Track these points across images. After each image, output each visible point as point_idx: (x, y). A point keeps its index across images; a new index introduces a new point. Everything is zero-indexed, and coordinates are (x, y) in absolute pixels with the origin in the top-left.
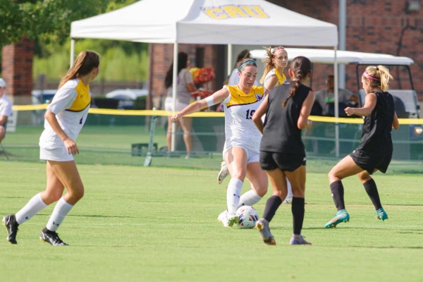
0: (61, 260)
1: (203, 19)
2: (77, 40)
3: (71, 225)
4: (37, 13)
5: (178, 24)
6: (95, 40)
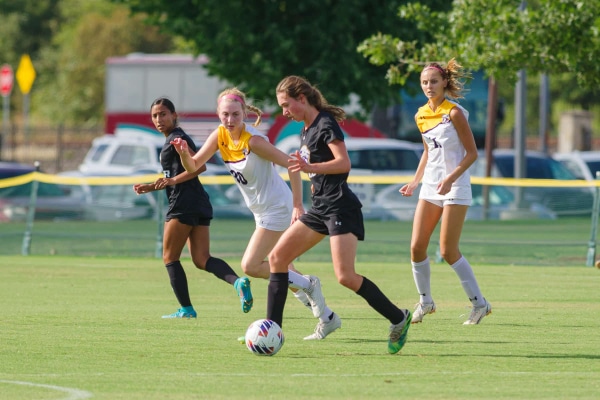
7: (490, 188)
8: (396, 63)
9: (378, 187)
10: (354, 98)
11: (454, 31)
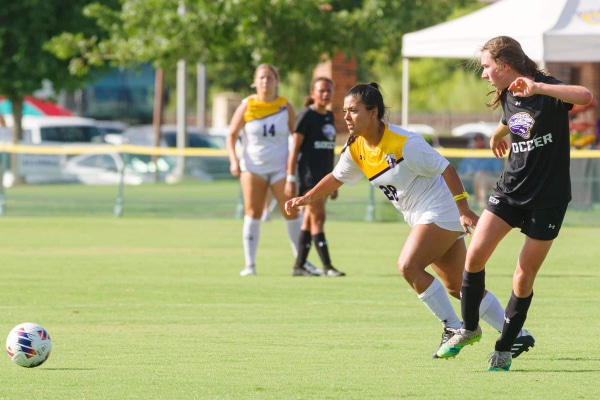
0: (392, 348)
1: (577, 27)
2: (412, 59)
3: (404, 304)
4: (355, 25)
5: (545, 37)
6: (437, 60)
7: (159, 157)
8: (79, 56)
9: (70, 157)
10: (47, 85)
11: (126, 26)
